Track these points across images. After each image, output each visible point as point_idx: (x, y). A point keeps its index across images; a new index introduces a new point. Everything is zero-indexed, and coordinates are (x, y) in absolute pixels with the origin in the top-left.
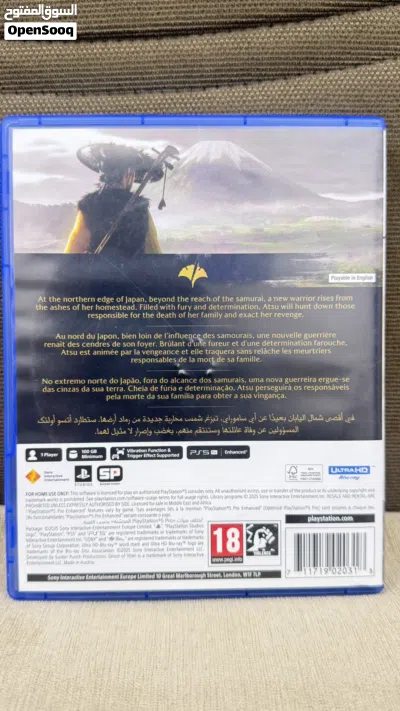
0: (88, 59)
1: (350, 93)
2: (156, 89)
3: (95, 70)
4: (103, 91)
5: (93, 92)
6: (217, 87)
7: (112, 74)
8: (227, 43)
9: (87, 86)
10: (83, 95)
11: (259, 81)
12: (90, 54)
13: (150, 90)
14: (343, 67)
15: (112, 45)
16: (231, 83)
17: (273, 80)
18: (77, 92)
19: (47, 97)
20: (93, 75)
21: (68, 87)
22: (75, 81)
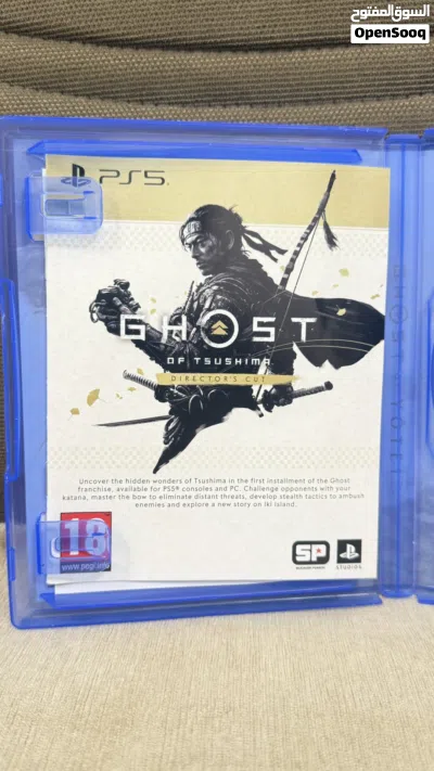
6: (421, 94)
15: (312, 54)
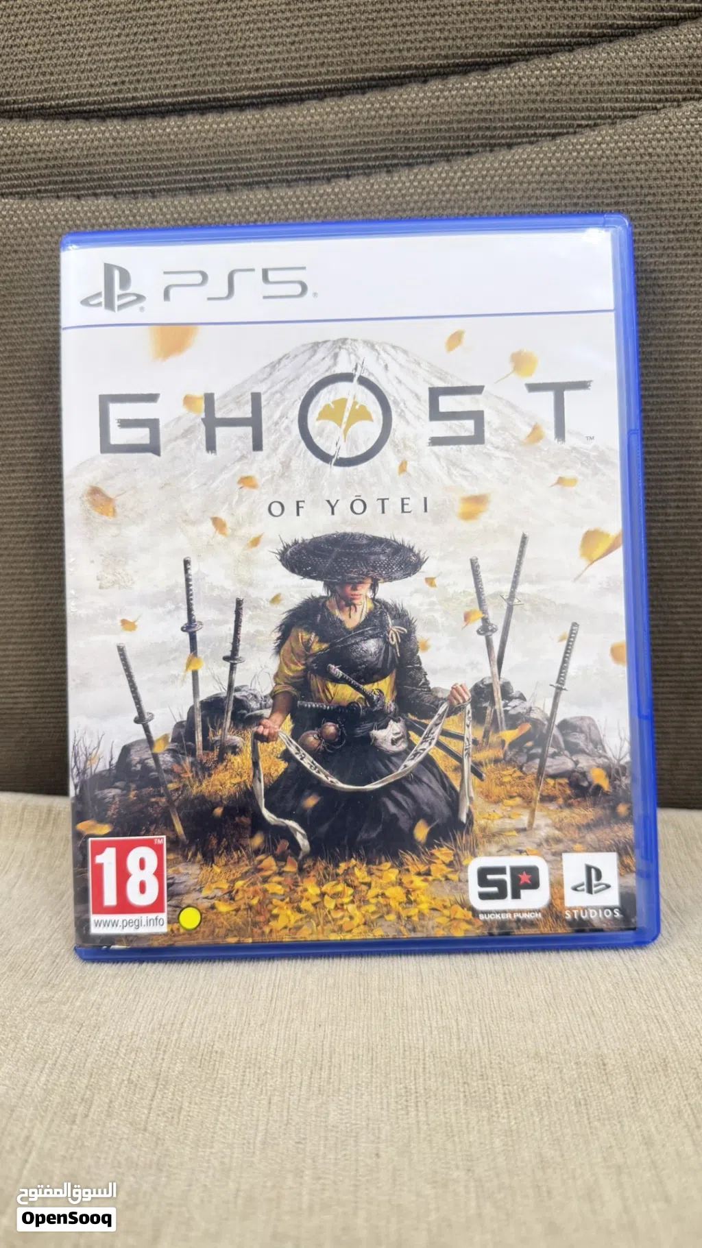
0: (157, 143)
1: (545, 177)
2: (258, 183)
3: (169, 158)
4: (182, 189)
5: (167, 191)
6: (348, 177)
7: (194, 164)
8: (361, 111)
9: (159, 184)
10: (154, 197)
11: (410, 165)
12: (161, 136)
13: (249, 186)
14: (534, 139)
16: (368, 171)
17: (431, 163)
18: (145, 192)
19: (102, 201)
20: (166, 167)
21: (130, 185)
22: (141, 176)
